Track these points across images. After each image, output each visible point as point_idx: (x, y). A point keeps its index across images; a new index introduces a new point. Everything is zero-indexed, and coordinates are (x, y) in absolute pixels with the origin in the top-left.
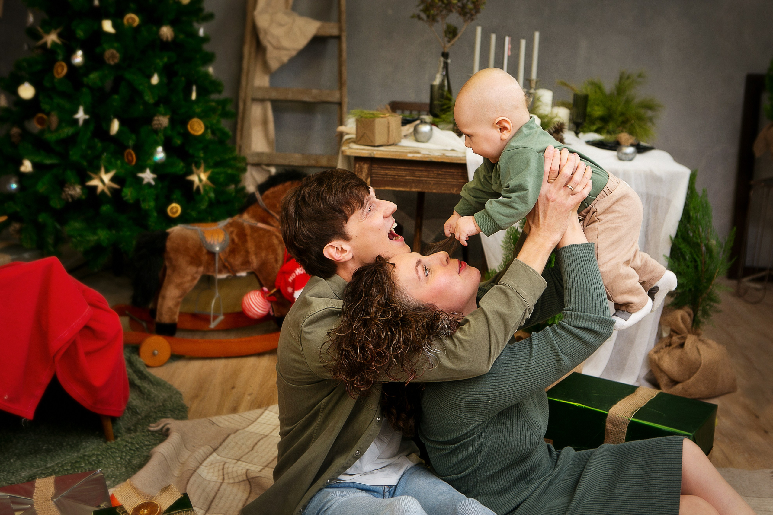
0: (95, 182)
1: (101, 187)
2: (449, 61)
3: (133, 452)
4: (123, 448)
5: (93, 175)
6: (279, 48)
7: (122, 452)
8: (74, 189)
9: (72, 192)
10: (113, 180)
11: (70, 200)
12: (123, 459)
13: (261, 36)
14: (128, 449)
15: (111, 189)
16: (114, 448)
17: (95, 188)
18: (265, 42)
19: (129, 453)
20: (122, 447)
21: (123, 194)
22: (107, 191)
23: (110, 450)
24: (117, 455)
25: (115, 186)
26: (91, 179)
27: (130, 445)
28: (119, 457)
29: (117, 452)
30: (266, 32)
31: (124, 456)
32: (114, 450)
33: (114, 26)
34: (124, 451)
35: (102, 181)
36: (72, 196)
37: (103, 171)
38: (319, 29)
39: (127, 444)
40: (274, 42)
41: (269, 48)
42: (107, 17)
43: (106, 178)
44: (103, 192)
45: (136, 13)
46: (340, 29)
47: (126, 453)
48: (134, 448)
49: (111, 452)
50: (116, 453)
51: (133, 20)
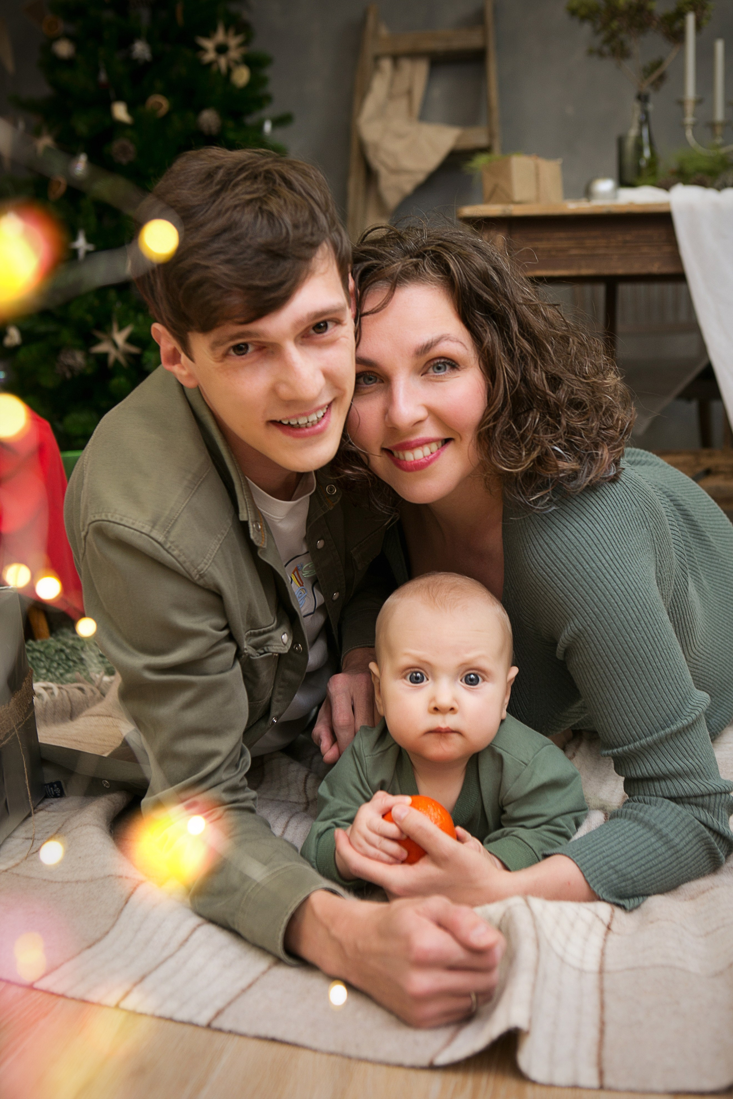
0: (103, 348)
1: (113, 354)
2: (650, 107)
3: (71, 664)
4: (54, 655)
5: (99, 335)
6: (397, 171)
7: (52, 661)
8: (74, 357)
9: (70, 361)
10: (130, 340)
11: (68, 375)
12: (51, 672)
13: (371, 155)
14: (64, 657)
15: (129, 355)
16: (39, 651)
17: (105, 356)
18: (376, 164)
19: (64, 665)
20: (53, 651)
21: (145, 361)
22: (122, 360)
23: (31, 654)
24: (42, 664)
25: (134, 350)
26: (98, 342)
27: (68, 651)
28: (45, 667)
29: (43, 659)
30: (377, 147)
31: (54, 667)
32: (38, 654)
33: (130, 110)
34: (55, 661)
35: (115, 345)
36: (71, 369)
37: (115, 327)
38: (459, 139)
39: (64, 647)
40: (390, 162)
41: (383, 172)
42: (120, 98)
43: (120, 338)
44: (117, 361)
45: (165, 94)
46: (491, 135)
47: (59, 664)
48: (75, 659)
49: (33, 658)
50: (41, 660)
51: (161, 105)
